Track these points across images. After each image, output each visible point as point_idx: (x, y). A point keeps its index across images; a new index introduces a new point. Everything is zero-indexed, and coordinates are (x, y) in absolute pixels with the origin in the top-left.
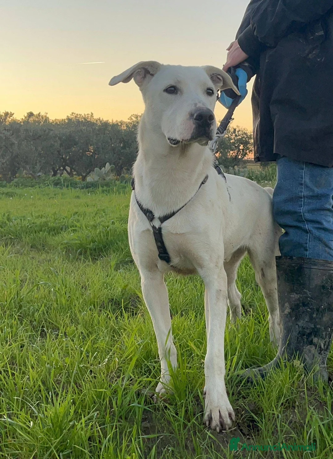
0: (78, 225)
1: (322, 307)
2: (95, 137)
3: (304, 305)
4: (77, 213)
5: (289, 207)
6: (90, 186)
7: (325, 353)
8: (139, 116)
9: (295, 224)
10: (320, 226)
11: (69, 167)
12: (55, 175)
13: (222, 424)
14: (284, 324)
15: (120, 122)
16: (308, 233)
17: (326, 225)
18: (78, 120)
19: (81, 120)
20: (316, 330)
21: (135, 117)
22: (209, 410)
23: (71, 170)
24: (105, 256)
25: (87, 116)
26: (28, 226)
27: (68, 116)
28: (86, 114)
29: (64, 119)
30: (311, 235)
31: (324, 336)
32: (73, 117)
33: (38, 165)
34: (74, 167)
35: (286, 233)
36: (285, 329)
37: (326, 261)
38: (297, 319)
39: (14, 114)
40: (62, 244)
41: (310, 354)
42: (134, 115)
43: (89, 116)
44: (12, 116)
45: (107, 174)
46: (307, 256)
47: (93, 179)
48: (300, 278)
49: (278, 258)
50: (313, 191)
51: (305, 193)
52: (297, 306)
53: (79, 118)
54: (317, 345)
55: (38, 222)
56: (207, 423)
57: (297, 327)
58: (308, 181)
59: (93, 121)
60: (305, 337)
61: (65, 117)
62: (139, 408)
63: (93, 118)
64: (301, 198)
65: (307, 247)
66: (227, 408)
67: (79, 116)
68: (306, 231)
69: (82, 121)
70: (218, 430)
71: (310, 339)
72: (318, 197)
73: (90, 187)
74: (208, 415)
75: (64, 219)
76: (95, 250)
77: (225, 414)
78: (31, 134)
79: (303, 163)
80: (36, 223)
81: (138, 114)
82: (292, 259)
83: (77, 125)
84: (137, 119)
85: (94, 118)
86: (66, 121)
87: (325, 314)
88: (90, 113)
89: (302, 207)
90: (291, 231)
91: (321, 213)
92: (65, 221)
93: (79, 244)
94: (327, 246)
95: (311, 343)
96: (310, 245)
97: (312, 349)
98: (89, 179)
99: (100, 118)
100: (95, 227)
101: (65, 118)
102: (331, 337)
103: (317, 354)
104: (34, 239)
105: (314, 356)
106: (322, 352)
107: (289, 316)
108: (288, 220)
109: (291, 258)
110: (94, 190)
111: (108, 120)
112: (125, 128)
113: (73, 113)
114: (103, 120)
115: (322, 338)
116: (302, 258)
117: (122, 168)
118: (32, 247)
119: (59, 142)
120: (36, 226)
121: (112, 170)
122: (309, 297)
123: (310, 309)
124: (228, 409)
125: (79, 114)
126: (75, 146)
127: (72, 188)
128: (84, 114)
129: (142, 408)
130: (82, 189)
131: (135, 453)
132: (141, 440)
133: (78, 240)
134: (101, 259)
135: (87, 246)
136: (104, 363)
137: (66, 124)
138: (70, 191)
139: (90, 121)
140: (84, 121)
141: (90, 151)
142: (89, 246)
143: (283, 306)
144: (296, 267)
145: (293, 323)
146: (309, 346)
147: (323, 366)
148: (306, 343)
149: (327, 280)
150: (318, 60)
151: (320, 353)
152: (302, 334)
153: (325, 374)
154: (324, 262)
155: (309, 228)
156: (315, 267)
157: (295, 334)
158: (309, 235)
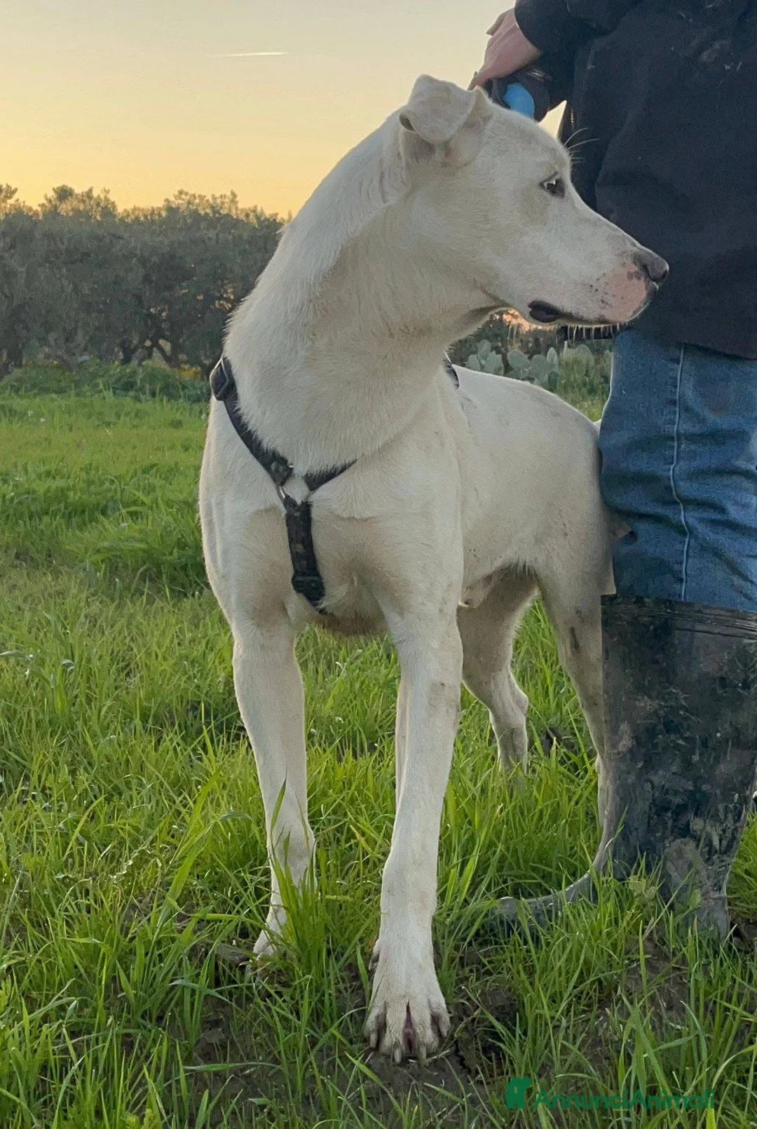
0: (147, 500)
1: (718, 735)
2: (240, 260)
3: (669, 728)
4: (153, 466)
5: (641, 463)
7: (722, 861)
10: (717, 516)
11: (167, 340)
12: (126, 361)
13: (410, 1041)
14: (615, 780)
16: (684, 534)
17: (734, 513)
18: (196, 211)
19: (202, 213)
20: (698, 796)
22: (381, 1004)
23: (174, 348)
25: (219, 201)
26: (12, 499)
27: (167, 200)
28: (217, 195)
29: (159, 209)
30: (693, 541)
31: (722, 814)
32: (181, 202)
33: (80, 334)
34: (181, 341)
35: (633, 535)
36: (617, 792)
37: (730, 611)
38: (651, 763)
39: (16, 190)
40: (98, 551)
41: (680, 862)
43: (226, 200)
44: (10, 198)
46: (680, 595)
48: (660, 657)
49: (607, 601)
50: (703, 421)
51: (682, 425)
52: (651, 732)
53: (199, 205)
54: (700, 837)
55: (40, 488)
56: (373, 1037)
57: (648, 786)
58: (690, 395)
59: (237, 214)
60: (669, 814)
61: (160, 203)
62: (193, 991)
63: (237, 208)
64: (672, 439)
65: (681, 571)
66: (429, 1001)
67: (197, 201)
68: (681, 531)
69: (207, 214)
70: (398, 1059)
71: (682, 821)
72: (716, 437)
74: (377, 1017)
75: (112, 482)
76: (184, 568)
77: (422, 1017)
78: (63, 247)
79: (679, 345)
80: (34, 492)
82: (644, 604)
83: (192, 225)
85: (240, 206)
86: (164, 214)
87: (726, 753)
88: (229, 194)
89: (672, 464)
90: (642, 527)
91: (726, 482)
92: (116, 489)
93: (144, 551)
94: (735, 569)
95: (685, 832)
96: (689, 566)
97: (687, 849)
99: (256, 207)
101: (161, 206)
102: (740, 817)
103: (700, 864)
104: (27, 536)
105: (691, 865)
106: (715, 857)
107: (628, 756)
108: (635, 499)
109: (639, 601)
111: (277, 214)
113: (181, 192)
114: (262, 213)
115: (715, 817)
116: (669, 603)
118: (17, 556)
119: (141, 272)
120: (34, 500)
122: (683, 707)
123: (685, 739)
124: (434, 1006)
125: (197, 195)
126: (184, 284)
127: (165, 399)
128: (213, 196)
129: (200, 992)
130: (194, 402)
131: (151, 1107)
132: (182, 1076)
133: (141, 541)
134: (197, 593)
135: (164, 558)
136: (124, 872)
137: (163, 222)
138: (158, 408)
139: (228, 215)
140: (211, 215)
141: (225, 299)
142: (169, 558)
143: (614, 730)
144: (652, 627)
145: (639, 777)
146: (678, 841)
147: (717, 895)
148: (672, 832)
149: (735, 662)
150: (727, 67)
151: (709, 859)
152: (660, 808)
153: (722, 918)
154: (727, 614)
155: (690, 520)
156: (705, 628)
157: (642, 806)
158: (687, 540)
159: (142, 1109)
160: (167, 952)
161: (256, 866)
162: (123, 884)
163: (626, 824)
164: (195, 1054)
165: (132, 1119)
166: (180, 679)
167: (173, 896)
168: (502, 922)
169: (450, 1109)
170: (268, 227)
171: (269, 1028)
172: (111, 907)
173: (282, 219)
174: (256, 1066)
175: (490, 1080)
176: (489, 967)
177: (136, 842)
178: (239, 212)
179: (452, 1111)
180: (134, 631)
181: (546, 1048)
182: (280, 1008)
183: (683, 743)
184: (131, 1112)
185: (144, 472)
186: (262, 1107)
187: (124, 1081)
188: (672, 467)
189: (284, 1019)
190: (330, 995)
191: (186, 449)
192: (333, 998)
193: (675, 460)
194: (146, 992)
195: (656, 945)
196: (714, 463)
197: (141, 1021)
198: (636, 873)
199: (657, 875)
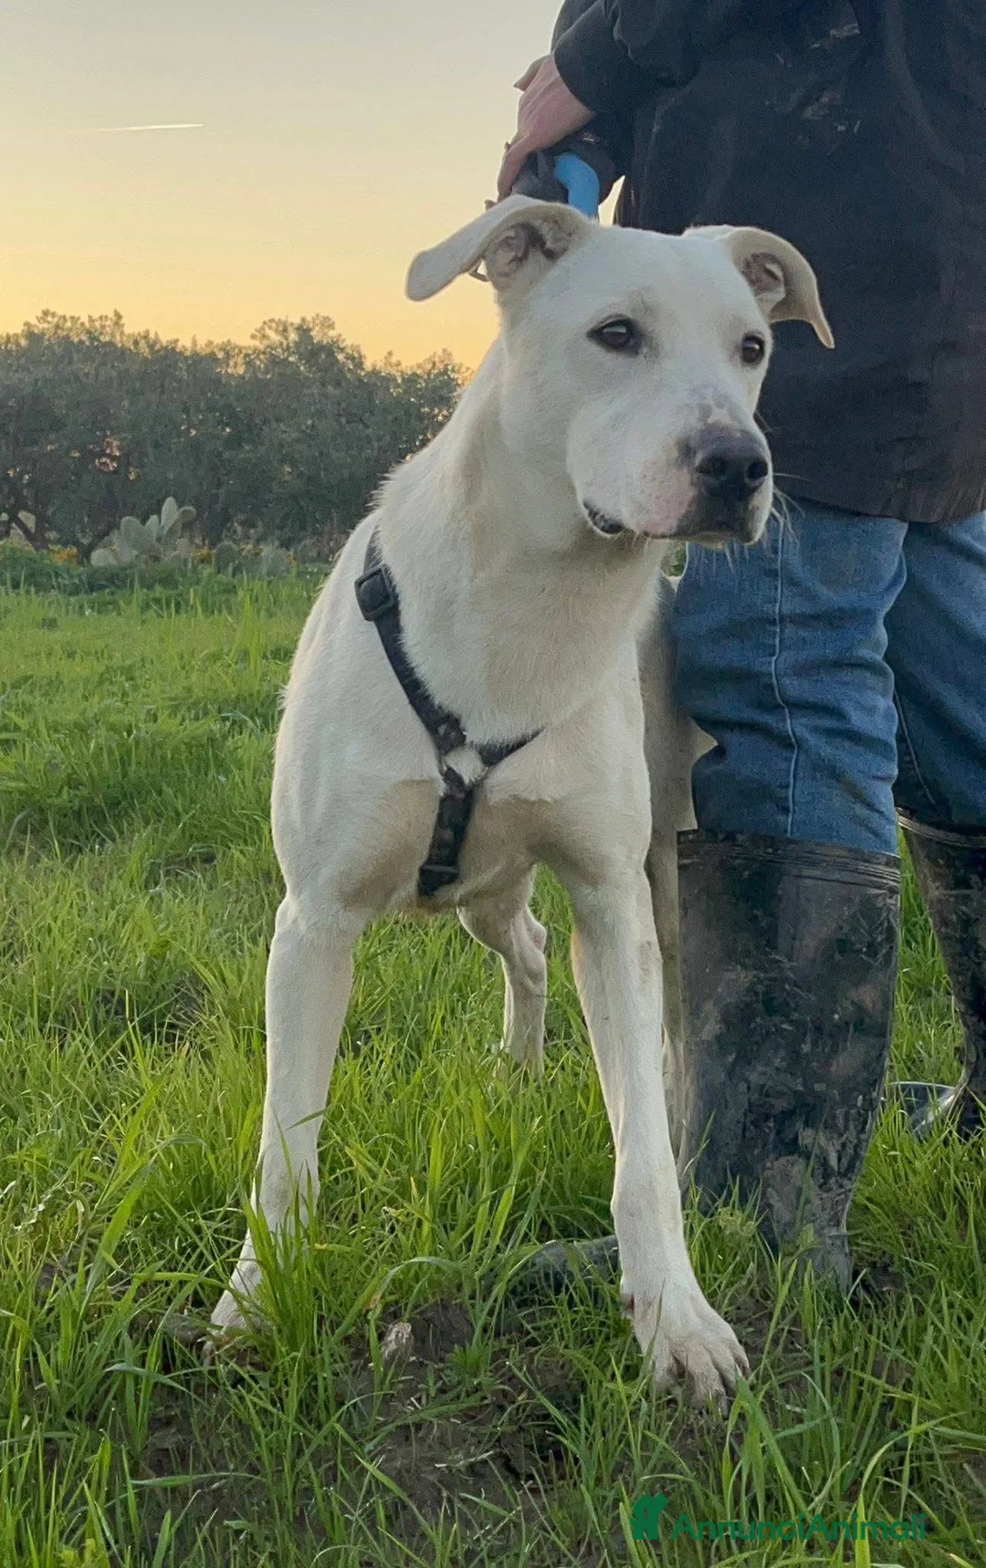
0: (24, 723)
1: (836, 1016)
2: (126, 403)
3: (770, 1007)
4: (27, 678)
5: (732, 655)
6: (104, 583)
7: (841, 1186)
8: (292, 324)
9: (750, 714)
10: (835, 724)
11: (30, 511)
14: (698, 1078)
15: (221, 349)
16: (791, 748)
17: (856, 719)
18: (67, 338)
19: (76, 340)
20: (810, 1099)
21: (277, 331)
23: (39, 523)
24: (114, 840)
25: (97, 324)
27: (27, 324)
28: (96, 316)
29: (17, 336)
30: (802, 757)
31: (840, 1122)
32: (46, 326)
34: (50, 512)
35: (719, 752)
36: (700, 1096)
37: (851, 851)
38: (745, 1058)
41: (786, 1188)
42: (272, 321)
43: (108, 323)
45: (166, 539)
46: (786, 831)
47: (116, 557)
49: (685, 838)
50: (811, 596)
51: (785, 603)
52: (746, 1014)
53: (70, 330)
54: (812, 1153)
57: (742, 1087)
58: (794, 561)
59: (122, 342)
60: (771, 1124)
61: (18, 329)
62: (137, 1379)
63: (122, 334)
64: (773, 622)
65: (787, 798)
67: (69, 324)
68: (786, 743)
69: (81, 342)
71: (789, 1133)
72: (831, 619)
73: (104, 587)
76: (78, 815)
81: (290, 320)
82: (736, 843)
83: (63, 356)
84: (286, 338)
85: (127, 330)
86: (23, 342)
87: (846, 1040)
88: (111, 315)
89: (773, 655)
90: (733, 739)
91: (846, 678)
93: (21, 792)
94: (858, 796)
95: (792, 1147)
96: (797, 793)
97: (796, 1168)
98: (99, 557)
99: (147, 331)
100: (82, 729)
101: (19, 331)
102: (864, 1128)
103: (812, 1191)
105: (799, 1192)
106: (832, 1181)
107: (716, 1047)
108: (725, 704)
109: (730, 838)
110: (116, 597)
111: (176, 341)
112: (241, 370)
113: (46, 313)
114: (156, 341)
115: (830, 1127)
116: (771, 841)
117: (227, 519)
121: (187, 526)
122: (786, 980)
123: (792, 1022)
125: (68, 317)
126: (52, 437)
127: (33, 589)
128: (90, 317)
129: (148, 1381)
130: (71, 594)
131: (94, 1536)
132: (131, 1494)
133: (16, 779)
134: (97, 847)
135: (49, 801)
136: (33, 1221)
137: (22, 353)
138: (24, 602)
139: (110, 344)
140: (88, 343)
141: (109, 456)
142: (56, 801)
143: (695, 1012)
144: (746, 873)
145: (730, 1074)
146: (783, 1160)
147: (834, 1232)
148: (775, 1147)
149: (858, 920)
150: (841, 128)
151: (825, 1183)
152: (758, 1114)
153: (841, 1264)
154: (846, 854)
155: (799, 731)
156: (814, 873)
157: (734, 1114)
158: (795, 756)
159: (82, 1540)
160: (99, 1328)
161: (211, 1209)
162: (31, 1235)
163: (712, 1140)
164: (142, 1464)
165: (68, 1553)
166: (86, 962)
167: (107, 1249)
168: (547, 1275)
169: (495, 1525)
170: (165, 358)
171: (243, 1427)
172: (20, 1266)
173: (183, 346)
174: (225, 1477)
175: (548, 1487)
176: (534, 1334)
177: (46, 1181)
178: (125, 338)
179: (498, 1528)
180: (16, 899)
181: (620, 1442)
182: (255, 1398)
183: (790, 1028)
184: (66, 1543)
185: (14, 687)
186: (238, 1532)
187: (56, 1500)
188: (774, 658)
189: (263, 1412)
190: (324, 1378)
191: (71, 655)
192: (329, 1382)
193: (777, 651)
194: (72, 1382)
195: (757, 1301)
196: (830, 653)
197: (67, 1422)
198: (726, 1204)
199: (755, 1206)
